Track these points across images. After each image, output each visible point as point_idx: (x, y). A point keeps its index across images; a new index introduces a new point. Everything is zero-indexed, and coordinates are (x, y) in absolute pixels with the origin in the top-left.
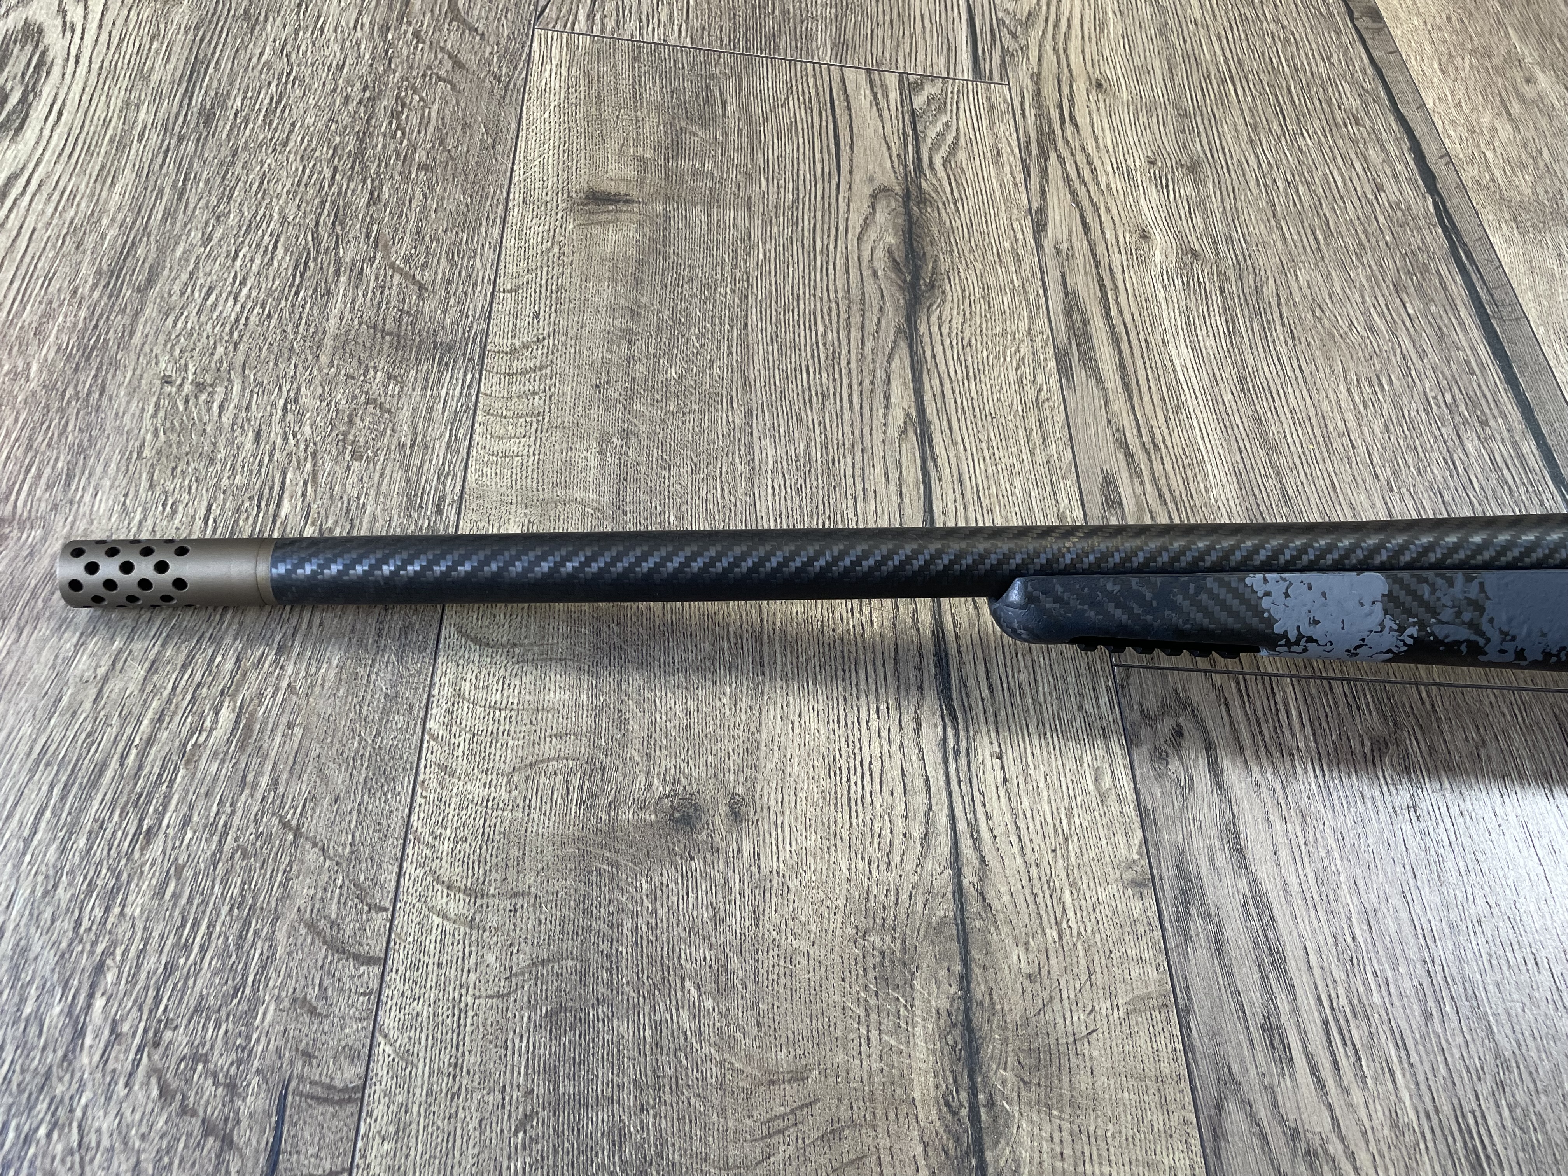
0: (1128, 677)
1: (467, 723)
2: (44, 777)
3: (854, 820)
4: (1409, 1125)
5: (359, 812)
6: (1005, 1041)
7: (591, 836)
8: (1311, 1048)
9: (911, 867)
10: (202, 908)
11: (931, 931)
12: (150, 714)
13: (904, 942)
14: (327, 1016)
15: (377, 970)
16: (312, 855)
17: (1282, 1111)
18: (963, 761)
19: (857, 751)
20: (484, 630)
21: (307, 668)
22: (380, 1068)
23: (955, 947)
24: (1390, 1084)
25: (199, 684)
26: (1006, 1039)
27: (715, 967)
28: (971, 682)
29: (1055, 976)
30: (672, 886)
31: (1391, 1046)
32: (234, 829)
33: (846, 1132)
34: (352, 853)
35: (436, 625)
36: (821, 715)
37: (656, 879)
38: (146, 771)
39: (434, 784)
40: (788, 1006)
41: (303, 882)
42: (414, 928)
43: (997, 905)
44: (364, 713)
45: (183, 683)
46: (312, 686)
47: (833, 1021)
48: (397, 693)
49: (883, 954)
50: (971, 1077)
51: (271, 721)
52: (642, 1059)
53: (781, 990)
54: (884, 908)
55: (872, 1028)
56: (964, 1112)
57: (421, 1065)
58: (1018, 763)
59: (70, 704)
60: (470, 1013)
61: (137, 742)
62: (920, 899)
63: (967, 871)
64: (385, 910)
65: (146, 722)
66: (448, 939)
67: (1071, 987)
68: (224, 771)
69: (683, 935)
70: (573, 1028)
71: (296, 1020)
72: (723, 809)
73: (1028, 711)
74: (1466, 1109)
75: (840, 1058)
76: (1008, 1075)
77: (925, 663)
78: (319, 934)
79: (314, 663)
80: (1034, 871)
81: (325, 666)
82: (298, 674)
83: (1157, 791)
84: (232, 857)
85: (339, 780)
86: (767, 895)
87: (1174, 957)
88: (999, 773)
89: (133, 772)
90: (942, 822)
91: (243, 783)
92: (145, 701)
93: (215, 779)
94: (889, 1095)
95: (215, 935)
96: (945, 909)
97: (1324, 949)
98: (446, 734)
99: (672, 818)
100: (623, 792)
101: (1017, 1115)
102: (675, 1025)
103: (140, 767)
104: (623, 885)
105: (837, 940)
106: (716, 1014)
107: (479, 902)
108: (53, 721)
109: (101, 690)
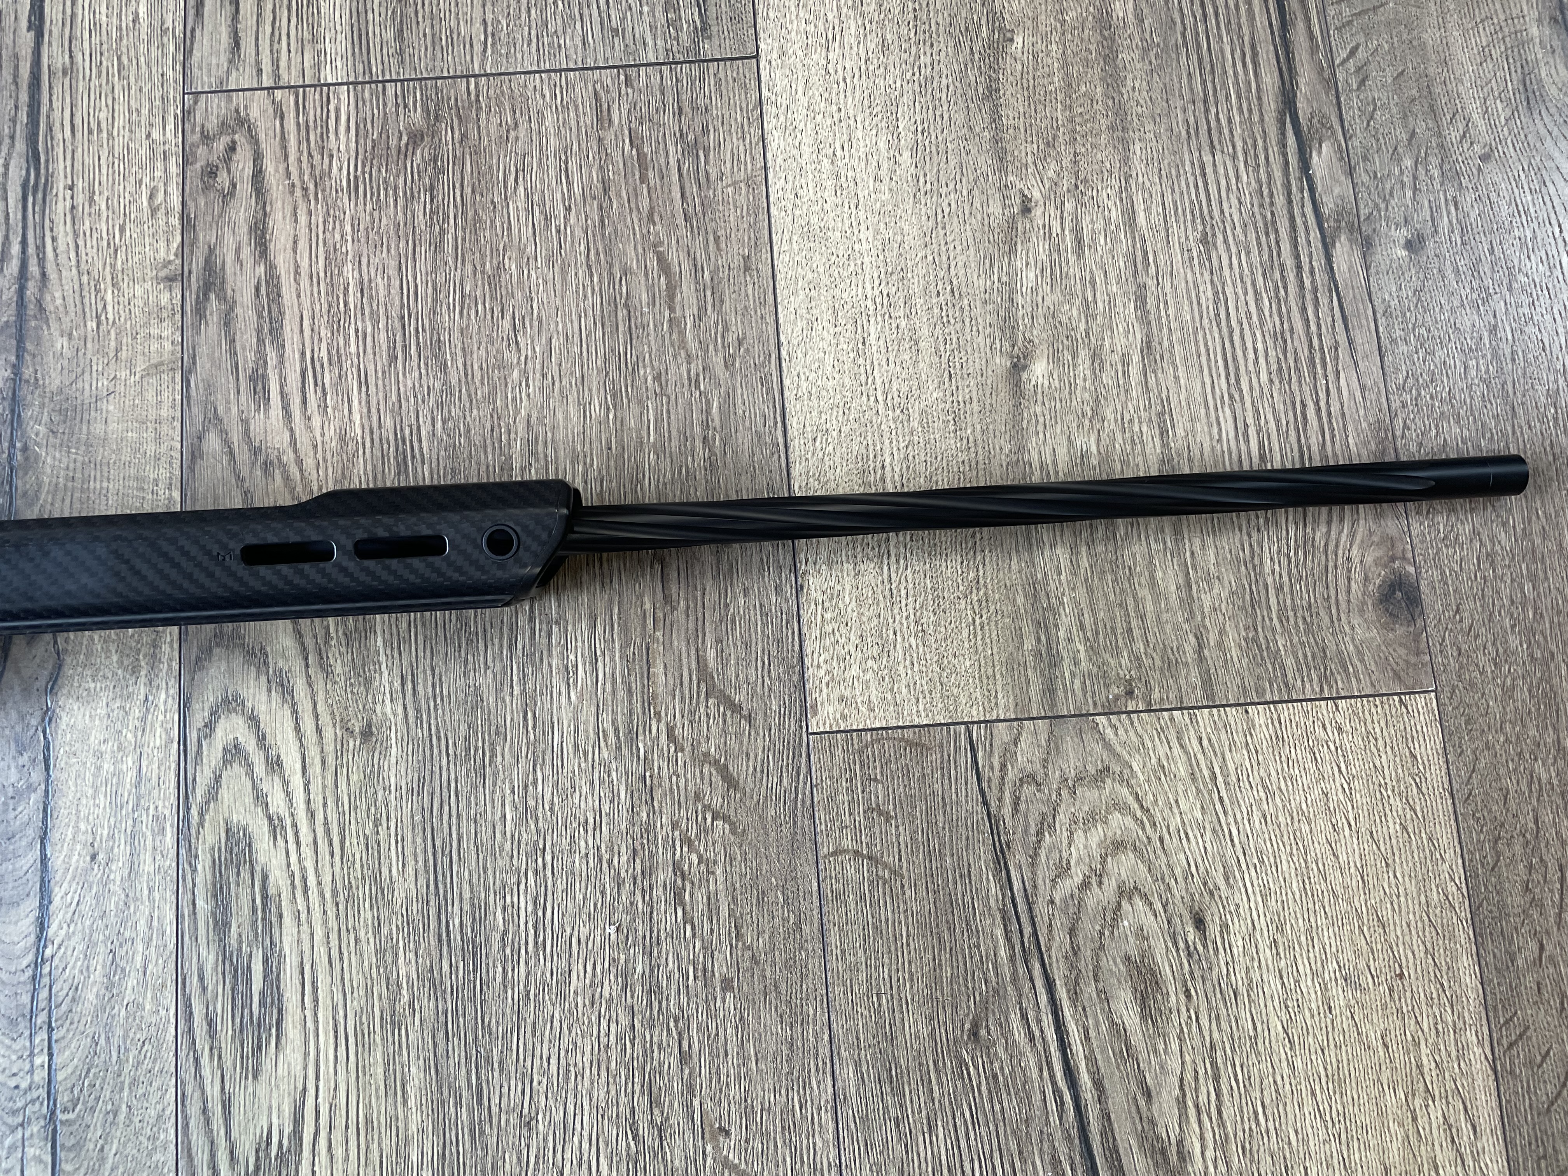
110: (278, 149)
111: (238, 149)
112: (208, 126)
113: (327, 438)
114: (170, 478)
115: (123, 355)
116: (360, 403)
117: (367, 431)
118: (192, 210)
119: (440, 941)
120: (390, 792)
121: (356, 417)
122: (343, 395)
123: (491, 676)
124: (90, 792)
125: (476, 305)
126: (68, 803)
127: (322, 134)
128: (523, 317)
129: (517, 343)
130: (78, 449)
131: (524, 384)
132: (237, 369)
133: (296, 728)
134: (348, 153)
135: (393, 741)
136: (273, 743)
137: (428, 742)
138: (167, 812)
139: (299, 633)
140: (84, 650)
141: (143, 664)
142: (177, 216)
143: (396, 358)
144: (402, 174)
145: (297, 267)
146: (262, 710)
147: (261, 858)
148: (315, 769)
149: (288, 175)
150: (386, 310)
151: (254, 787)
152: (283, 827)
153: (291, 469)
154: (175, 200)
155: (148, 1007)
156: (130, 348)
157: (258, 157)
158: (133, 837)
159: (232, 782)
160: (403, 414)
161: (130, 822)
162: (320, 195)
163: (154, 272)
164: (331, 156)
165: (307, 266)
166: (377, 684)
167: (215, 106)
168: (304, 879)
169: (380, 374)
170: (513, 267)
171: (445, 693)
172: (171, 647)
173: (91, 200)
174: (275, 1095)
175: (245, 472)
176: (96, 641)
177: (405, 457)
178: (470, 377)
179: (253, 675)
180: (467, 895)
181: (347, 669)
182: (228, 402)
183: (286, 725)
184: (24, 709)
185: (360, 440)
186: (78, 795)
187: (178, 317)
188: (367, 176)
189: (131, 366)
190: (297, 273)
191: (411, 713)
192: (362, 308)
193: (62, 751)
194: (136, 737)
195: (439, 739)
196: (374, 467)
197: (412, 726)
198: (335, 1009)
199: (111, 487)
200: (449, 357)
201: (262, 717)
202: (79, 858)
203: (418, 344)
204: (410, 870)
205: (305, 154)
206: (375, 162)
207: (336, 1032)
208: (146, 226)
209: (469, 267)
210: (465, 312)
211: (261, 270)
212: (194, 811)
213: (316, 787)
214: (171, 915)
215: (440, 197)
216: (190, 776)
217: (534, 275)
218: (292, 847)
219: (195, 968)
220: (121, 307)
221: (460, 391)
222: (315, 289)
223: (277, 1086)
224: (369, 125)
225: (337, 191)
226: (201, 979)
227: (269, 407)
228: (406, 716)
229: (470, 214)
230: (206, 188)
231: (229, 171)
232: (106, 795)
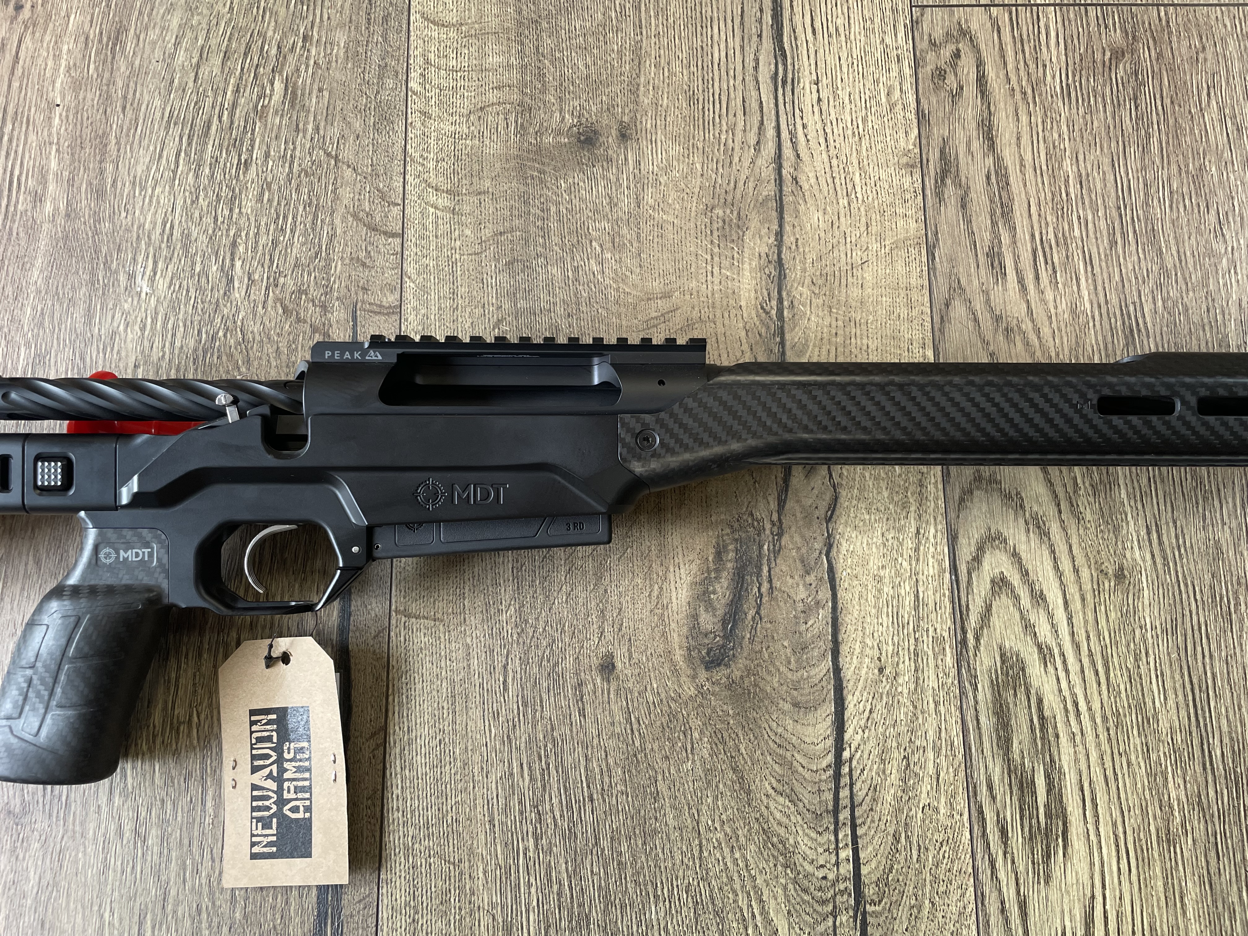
0: (922, 15)
1: (435, 82)
2: (175, 132)
3: (707, 135)
4: (1084, 312)
5: (373, 144)
6: (804, 270)
7: (525, 154)
8: (1021, 266)
9: (746, 164)
10: (287, 207)
11: (758, 205)
12: (230, 88)
13: (739, 213)
14: (373, 267)
15: (398, 241)
16: (348, 173)
17: (992, 305)
18: (789, 87)
19: (710, 86)
20: (440, 14)
21: (325, 49)
22: (408, 295)
23: (774, 214)
24: (1075, 288)
25: (257, 65)
26: (805, 269)
27: (611, 233)
28: (799, 29)
29: (843, 228)
30: (581, 184)
31: (1081, 264)
32: (297, 159)
33: (697, 325)
34: (373, 170)
35: (406, 13)
36: (685, 61)
37: (571, 180)
38: (236, 125)
39: (419, 125)
40: (660, 255)
41: (345, 189)
42: (418, 215)
43: (806, 186)
44: (367, 78)
45: (247, 65)
46: (329, 62)
47: (689, 262)
48: (386, 64)
49: (724, 221)
50: (779, 293)
51: (308, 88)
52: (567, 288)
53: (655, 246)
54: (726, 192)
55: (715, 266)
56: (774, 312)
57: (433, 293)
58: (830, 86)
59: (180, 83)
60: (459, 264)
61: (226, 106)
62: (751, 185)
63: (785, 164)
64: (399, 205)
65: (229, 93)
66: (440, 222)
67: (853, 235)
68: (284, 122)
69: (590, 214)
70: (523, 271)
71: (355, 270)
72: (614, 132)
73: (841, 47)
74: (1129, 301)
75: (694, 284)
76: (805, 290)
77: (764, 17)
78: (360, 220)
79: (328, 46)
80: (834, 162)
81: (336, 48)
82: (319, 54)
83: (934, 100)
84: (299, 176)
85: (357, 125)
86: (646, 187)
87: (930, 212)
88: (815, 96)
89: (228, 126)
90: (770, 133)
91: (297, 130)
92: (226, 79)
93: (280, 127)
94: (725, 304)
95: (298, 223)
96: (769, 189)
97: (1043, 203)
98: (423, 91)
99: (579, 141)
100: (545, 124)
101: (808, 312)
102: (587, 268)
103: (232, 123)
104: (548, 184)
105: (693, 214)
106: (613, 261)
107: (457, 198)
108: (172, 96)
109: (197, 73)
110: (997, 58)
111: (963, 55)
112: (935, 35)
113: (1060, 310)
114: (923, 338)
115: (874, 229)
116: (1087, 281)
117: (1095, 306)
118: (926, 107)
119: (1205, 769)
120: (1146, 630)
121: (1085, 293)
122: (1071, 273)
123: (1228, 531)
124: (874, 611)
125: (1184, 200)
126: (854, 621)
127: (1035, 46)
128: (1227, 213)
129: (1223, 235)
130: (838, 309)
131: (1232, 271)
132: (975, 246)
133: (1055, 567)
134: (1060, 64)
135: (1145, 585)
136: (1035, 579)
137: (1176, 588)
138: (946, 635)
139: (1050, 481)
140: (857, 486)
141: (911, 500)
142: (913, 112)
143: (1116, 243)
144: (1108, 84)
145: (1022, 160)
146: (1022, 549)
147: (1035, 682)
148: (1076, 605)
149: (1009, 80)
150: (1104, 201)
151: (1022, 617)
152: (1052, 656)
153: (1030, 336)
154: (911, 98)
155: (942, 811)
156: (879, 224)
157: (980, 64)
158: (916, 655)
159: (1002, 611)
160: (1127, 292)
161: (912, 641)
162: (1037, 99)
163: (896, 159)
164: (1045, 66)
165: (1030, 160)
166: (1124, 532)
167: (939, 18)
168: (1076, 704)
169: (1103, 256)
170: (1213, 169)
171: (1188, 544)
172: (937, 488)
173: (836, 96)
174: (1066, 900)
175: (989, 336)
176: (868, 479)
177: (1132, 331)
178: (1183, 263)
179: (1012, 517)
180: (1225, 728)
181: (1096, 517)
182: (969, 275)
183: (1045, 563)
184: (808, 534)
185: (1089, 314)
186: (863, 613)
187: (920, 198)
188: (1077, 84)
189: (881, 238)
190: (1022, 165)
191: (1159, 560)
192: (1082, 198)
193: (844, 573)
194: (911, 565)
195: (1186, 585)
196: (1104, 338)
197: (1161, 572)
198: (1115, 825)
199: (870, 344)
200: (1163, 245)
201: (1023, 555)
202: (868, 670)
203: (1135, 231)
204: (1171, 703)
205: (1022, 63)
206: (1083, 72)
207: (1117, 846)
208: (886, 119)
209: (1174, 168)
210: (1174, 206)
211: (990, 161)
212: (970, 636)
213: (1078, 620)
214: (955, 730)
215: (1144, 106)
216: (963, 603)
217: (1232, 177)
218: (1062, 675)
219: (983, 778)
220: (869, 188)
221: (1176, 275)
222: (1039, 180)
223: (1068, 892)
224: (1076, 41)
225: (1052, 96)
226: (990, 787)
227: (1006, 281)
228: (1154, 563)
229: (1172, 121)
230: (937, 88)
231: (956, 75)
232: (888, 616)
